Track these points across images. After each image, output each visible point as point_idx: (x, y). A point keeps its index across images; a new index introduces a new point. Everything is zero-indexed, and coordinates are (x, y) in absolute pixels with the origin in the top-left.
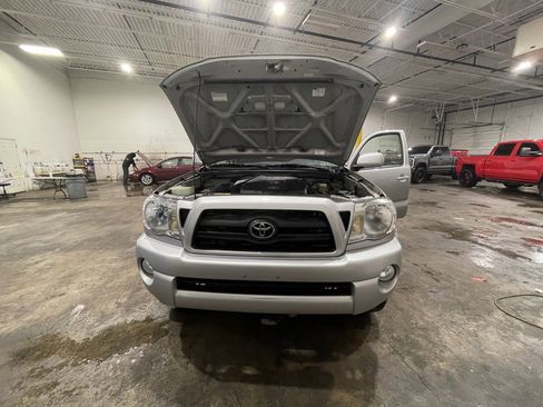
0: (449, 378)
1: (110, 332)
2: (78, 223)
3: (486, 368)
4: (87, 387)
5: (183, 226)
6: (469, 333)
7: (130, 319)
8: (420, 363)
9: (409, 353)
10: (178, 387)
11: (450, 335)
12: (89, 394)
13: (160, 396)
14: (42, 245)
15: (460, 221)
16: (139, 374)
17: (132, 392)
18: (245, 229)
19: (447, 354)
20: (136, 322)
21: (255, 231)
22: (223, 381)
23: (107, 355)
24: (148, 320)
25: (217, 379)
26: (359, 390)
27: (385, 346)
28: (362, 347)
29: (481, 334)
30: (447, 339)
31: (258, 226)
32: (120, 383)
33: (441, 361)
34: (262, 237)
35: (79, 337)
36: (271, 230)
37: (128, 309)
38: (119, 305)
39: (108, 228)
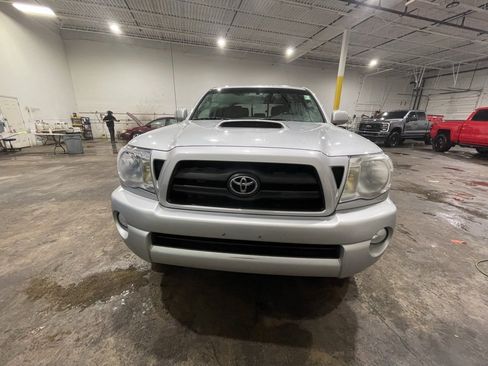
0: (433, 343)
1: (94, 279)
2: (73, 175)
3: (471, 334)
4: (69, 333)
5: (157, 179)
6: (451, 296)
7: (114, 267)
8: (402, 324)
9: (390, 314)
10: (157, 337)
11: (431, 298)
12: (69, 340)
13: (138, 346)
14: (40, 194)
15: (435, 183)
16: (120, 323)
17: (111, 340)
18: (224, 184)
19: (429, 317)
20: (120, 270)
21: (235, 186)
22: (200, 334)
23: (90, 302)
24: (132, 268)
25: (196, 332)
26: (338, 350)
27: (363, 305)
28: (341, 306)
29: (463, 297)
30: (429, 301)
31: (238, 180)
32: (100, 330)
33: (424, 324)
34: (243, 192)
35: (65, 282)
36: (254, 185)
37: (114, 258)
38: (105, 253)
39: (99, 181)
